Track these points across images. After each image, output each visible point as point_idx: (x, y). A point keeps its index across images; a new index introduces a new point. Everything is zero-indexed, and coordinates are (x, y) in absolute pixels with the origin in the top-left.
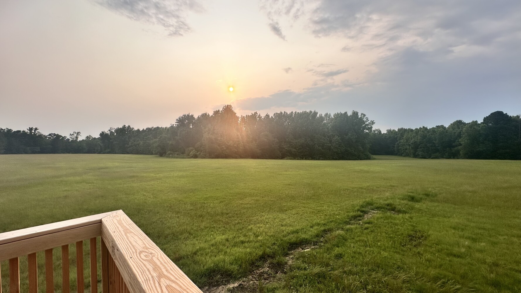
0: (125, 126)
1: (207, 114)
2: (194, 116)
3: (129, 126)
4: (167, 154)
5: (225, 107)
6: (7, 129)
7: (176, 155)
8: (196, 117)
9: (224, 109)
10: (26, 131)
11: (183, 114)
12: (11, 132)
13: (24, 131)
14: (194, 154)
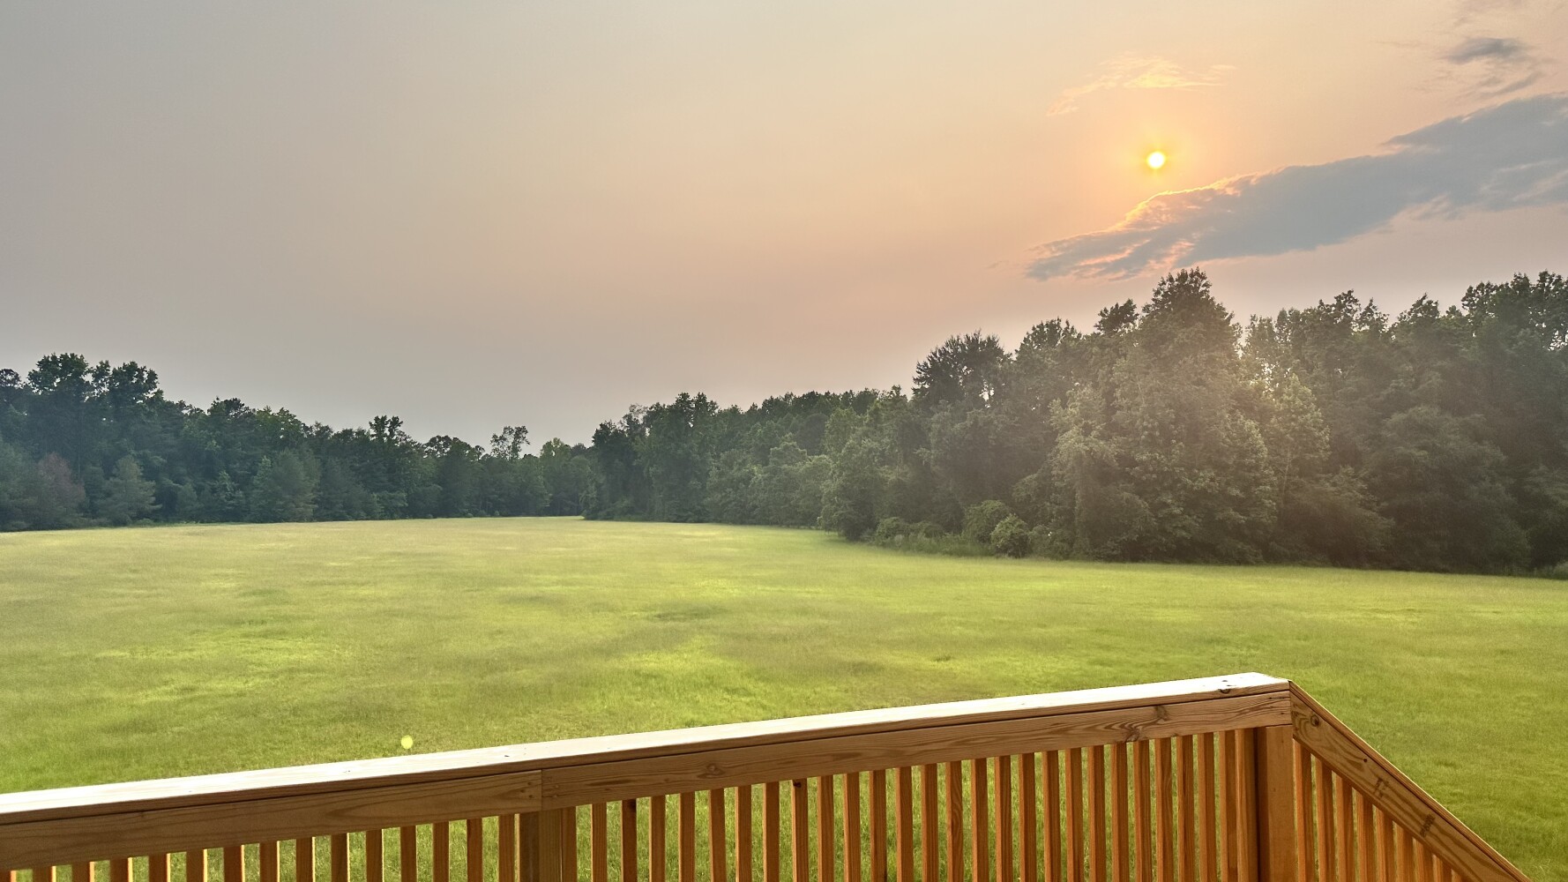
0: (685, 396)
1: (1063, 326)
2: (1000, 345)
4: (880, 529)
5: (1166, 287)
6: (318, 425)
7: (921, 537)
9: (1160, 297)
10: (367, 428)
11: (947, 338)
12: (328, 435)
13: (360, 432)
14: (1012, 534)
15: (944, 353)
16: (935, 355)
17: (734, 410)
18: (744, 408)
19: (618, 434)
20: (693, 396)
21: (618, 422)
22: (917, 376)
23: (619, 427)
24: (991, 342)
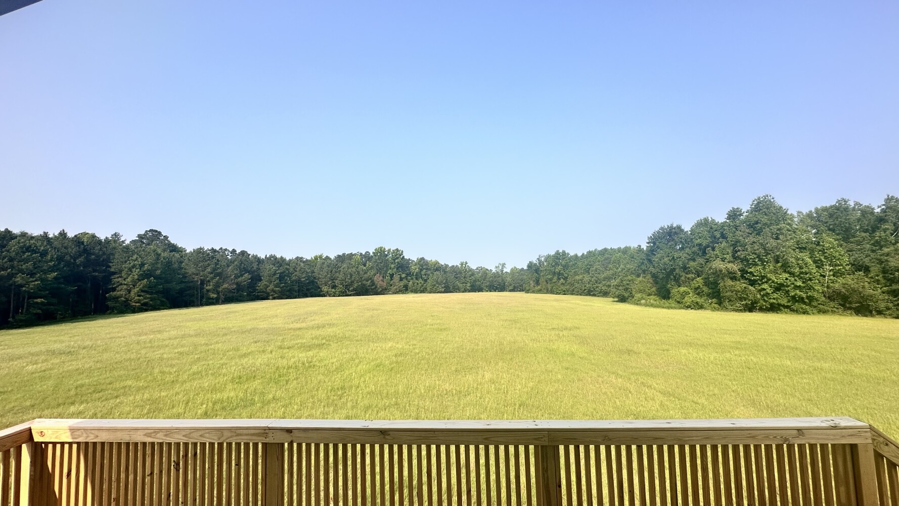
0: (558, 251)
1: (710, 219)
2: (683, 228)
3: (564, 252)
4: (635, 298)
5: (756, 202)
6: (445, 264)
8: (687, 228)
9: (753, 206)
10: (458, 265)
11: (659, 227)
13: (457, 266)
14: (692, 301)
15: (658, 232)
16: (655, 233)
17: (576, 255)
18: (580, 255)
19: (535, 264)
20: (561, 251)
21: (535, 261)
22: (648, 241)
23: (535, 262)
24: (679, 227)
